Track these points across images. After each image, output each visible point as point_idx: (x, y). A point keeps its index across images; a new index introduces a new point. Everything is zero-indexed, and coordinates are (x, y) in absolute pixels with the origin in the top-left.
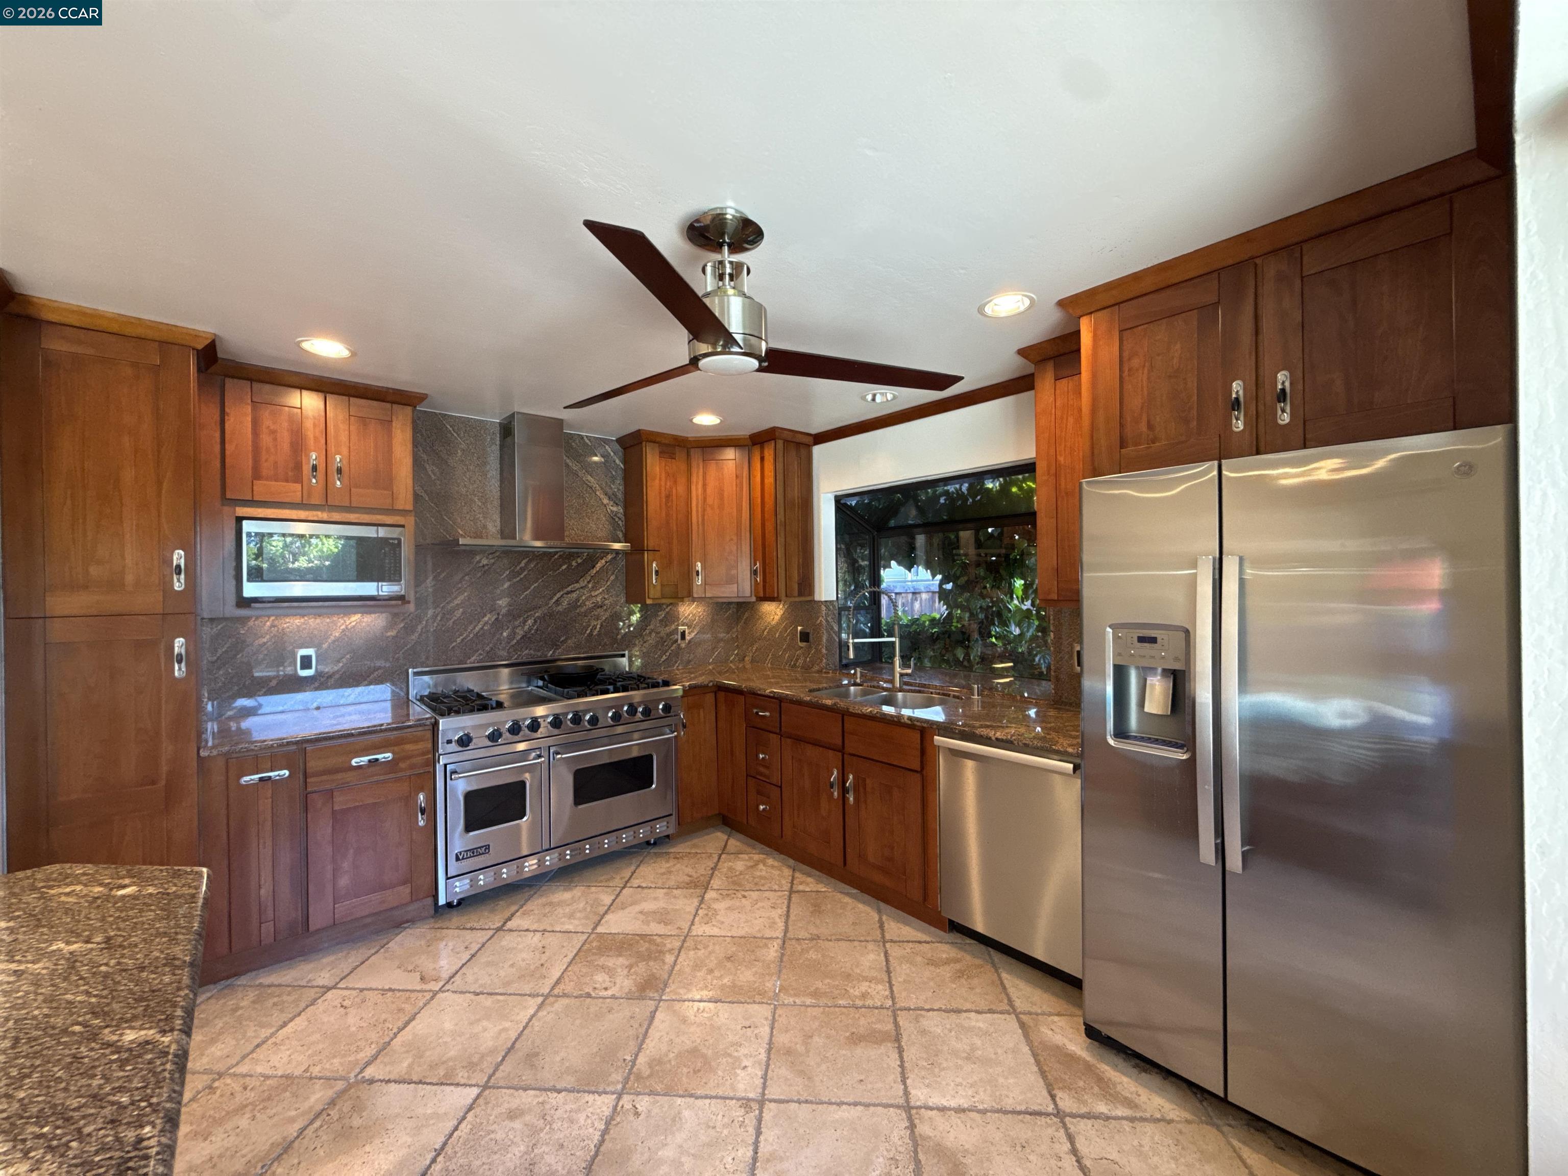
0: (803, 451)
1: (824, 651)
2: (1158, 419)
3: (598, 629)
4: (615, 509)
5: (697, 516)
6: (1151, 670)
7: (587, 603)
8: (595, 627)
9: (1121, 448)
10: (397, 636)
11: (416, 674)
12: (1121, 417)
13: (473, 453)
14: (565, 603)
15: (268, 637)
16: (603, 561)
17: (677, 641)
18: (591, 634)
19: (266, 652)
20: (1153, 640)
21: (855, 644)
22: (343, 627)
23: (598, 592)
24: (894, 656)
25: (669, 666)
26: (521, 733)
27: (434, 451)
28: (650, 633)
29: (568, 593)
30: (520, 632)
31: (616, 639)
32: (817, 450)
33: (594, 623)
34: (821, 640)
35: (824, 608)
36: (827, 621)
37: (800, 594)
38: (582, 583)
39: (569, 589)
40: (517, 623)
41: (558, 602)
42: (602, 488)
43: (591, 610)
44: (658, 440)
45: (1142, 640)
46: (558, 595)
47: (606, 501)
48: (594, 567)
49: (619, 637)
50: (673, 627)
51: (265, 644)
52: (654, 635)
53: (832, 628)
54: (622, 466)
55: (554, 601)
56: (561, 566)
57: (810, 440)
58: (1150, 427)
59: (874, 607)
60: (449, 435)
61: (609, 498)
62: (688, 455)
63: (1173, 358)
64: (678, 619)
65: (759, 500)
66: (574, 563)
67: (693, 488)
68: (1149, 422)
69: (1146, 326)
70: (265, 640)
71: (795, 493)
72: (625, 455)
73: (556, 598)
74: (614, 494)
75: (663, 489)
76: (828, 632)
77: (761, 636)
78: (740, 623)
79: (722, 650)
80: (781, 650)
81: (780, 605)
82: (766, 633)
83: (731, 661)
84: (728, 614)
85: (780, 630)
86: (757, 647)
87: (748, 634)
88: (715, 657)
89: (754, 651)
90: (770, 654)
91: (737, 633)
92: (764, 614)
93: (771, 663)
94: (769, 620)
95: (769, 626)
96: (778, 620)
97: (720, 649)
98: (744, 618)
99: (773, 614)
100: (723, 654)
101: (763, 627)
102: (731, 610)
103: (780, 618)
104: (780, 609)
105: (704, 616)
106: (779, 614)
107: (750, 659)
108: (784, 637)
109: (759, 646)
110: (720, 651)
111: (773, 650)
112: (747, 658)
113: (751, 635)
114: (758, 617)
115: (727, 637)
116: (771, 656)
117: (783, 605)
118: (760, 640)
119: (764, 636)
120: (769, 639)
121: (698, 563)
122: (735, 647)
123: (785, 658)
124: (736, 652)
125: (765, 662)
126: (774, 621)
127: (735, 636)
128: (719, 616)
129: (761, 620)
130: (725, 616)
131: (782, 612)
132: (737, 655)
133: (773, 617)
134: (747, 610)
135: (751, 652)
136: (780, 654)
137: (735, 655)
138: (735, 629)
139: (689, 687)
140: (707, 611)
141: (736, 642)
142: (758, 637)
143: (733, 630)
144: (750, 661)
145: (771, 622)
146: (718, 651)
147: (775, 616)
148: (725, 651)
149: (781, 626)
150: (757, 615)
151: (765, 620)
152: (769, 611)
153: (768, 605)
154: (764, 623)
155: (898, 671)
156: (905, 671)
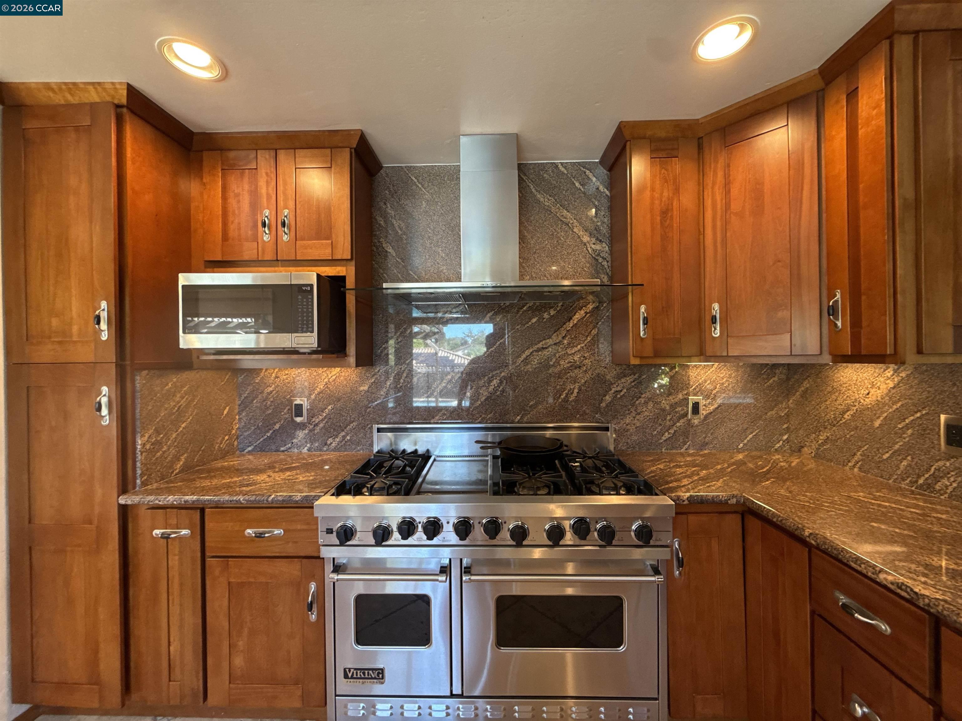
3: (575, 394)
4: (598, 247)
5: (715, 234)
7: (562, 362)
8: (571, 392)
10: (368, 391)
11: (379, 430)
13: (437, 202)
14: (535, 362)
15: (273, 386)
16: (582, 312)
17: (686, 414)
18: (566, 400)
19: (272, 400)
22: (326, 380)
23: (576, 349)
25: (673, 448)
26: (415, 536)
27: (401, 205)
28: (646, 403)
29: (538, 350)
30: (484, 393)
31: (599, 408)
33: (570, 386)
38: (555, 338)
39: (540, 345)
40: (481, 383)
41: (526, 361)
42: (581, 224)
43: (566, 371)
44: (649, 133)
46: (527, 353)
47: (586, 239)
48: (570, 319)
49: (603, 405)
50: (680, 396)
51: (271, 392)
52: (651, 405)
54: (608, 193)
55: (522, 359)
56: (530, 319)
60: (414, 187)
61: (591, 235)
62: (700, 148)
64: (688, 386)
66: (546, 316)
67: (708, 193)
70: (271, 389)
72: (611, 178)
73: (524, 356)
74: (597, 229)
75: (657, 202)
77: (838, 419)
78: (794, 395)
79: (759, 432)
80: (887, 452)
81: (885, 371)
82: (848, 416)
83: (776, 449)
84: (771, 381)
85: (885, 414)
86: (827, 436)
87: (809, 413)
88: (748, 441)
89: (820, 442)
90: (859, 453)
91: (787, 410)
92: (847, 385)
93: (860, 468)
94: (857, 397)
95: (855, 408)
96: (879, 399)
97: (757, 431)
98: (803, 389)
99: (869, 386)
100: (761, 439)
101: (842, 405)
102: (776, 377)
103: (887, 394)
104: (888, 378)
105: (729, 384)
106: (885, 386)
107: (812, 452)
108: (900, 429)
109: (832, 435)
110: (757, 433)
111: (866, 448)
112: (806, 449)
113: (816, 416)
114: (829, 389)
115: (769, 414)
116: (861, 457)
117: (895, 371)
118: (834, 425)
119: (844, 421)
120: (856, 428)
121: (713, 305)
122: (784, 429)
123: (898, 467)
124: (785, 437)
125: (845, 464)
126: (870, 399)
127: (783, 414)
128: (756, 385)
129: (837, 394)
130: (765, 385)
131: (891, 385)
132: (788, 442)
133: (867, 392)
134: (809, 376)
135: (815, 442)
136: (885, 457)
137: (784, 441)
138: (784, 404)
139: (689, 501)
140: (734, 377)
141: (785, 423)
142: (830, 421)
143: (780, 406)
144: (813, 455)
145: (862, 401)
146: (754, 434)
147: (872, 391)
148: (764, 434)
149: (886, 407)
150: (829, 386)
151: (847, 396)
152: (860, 380)
153: (857, 369)
154: (845, 400)
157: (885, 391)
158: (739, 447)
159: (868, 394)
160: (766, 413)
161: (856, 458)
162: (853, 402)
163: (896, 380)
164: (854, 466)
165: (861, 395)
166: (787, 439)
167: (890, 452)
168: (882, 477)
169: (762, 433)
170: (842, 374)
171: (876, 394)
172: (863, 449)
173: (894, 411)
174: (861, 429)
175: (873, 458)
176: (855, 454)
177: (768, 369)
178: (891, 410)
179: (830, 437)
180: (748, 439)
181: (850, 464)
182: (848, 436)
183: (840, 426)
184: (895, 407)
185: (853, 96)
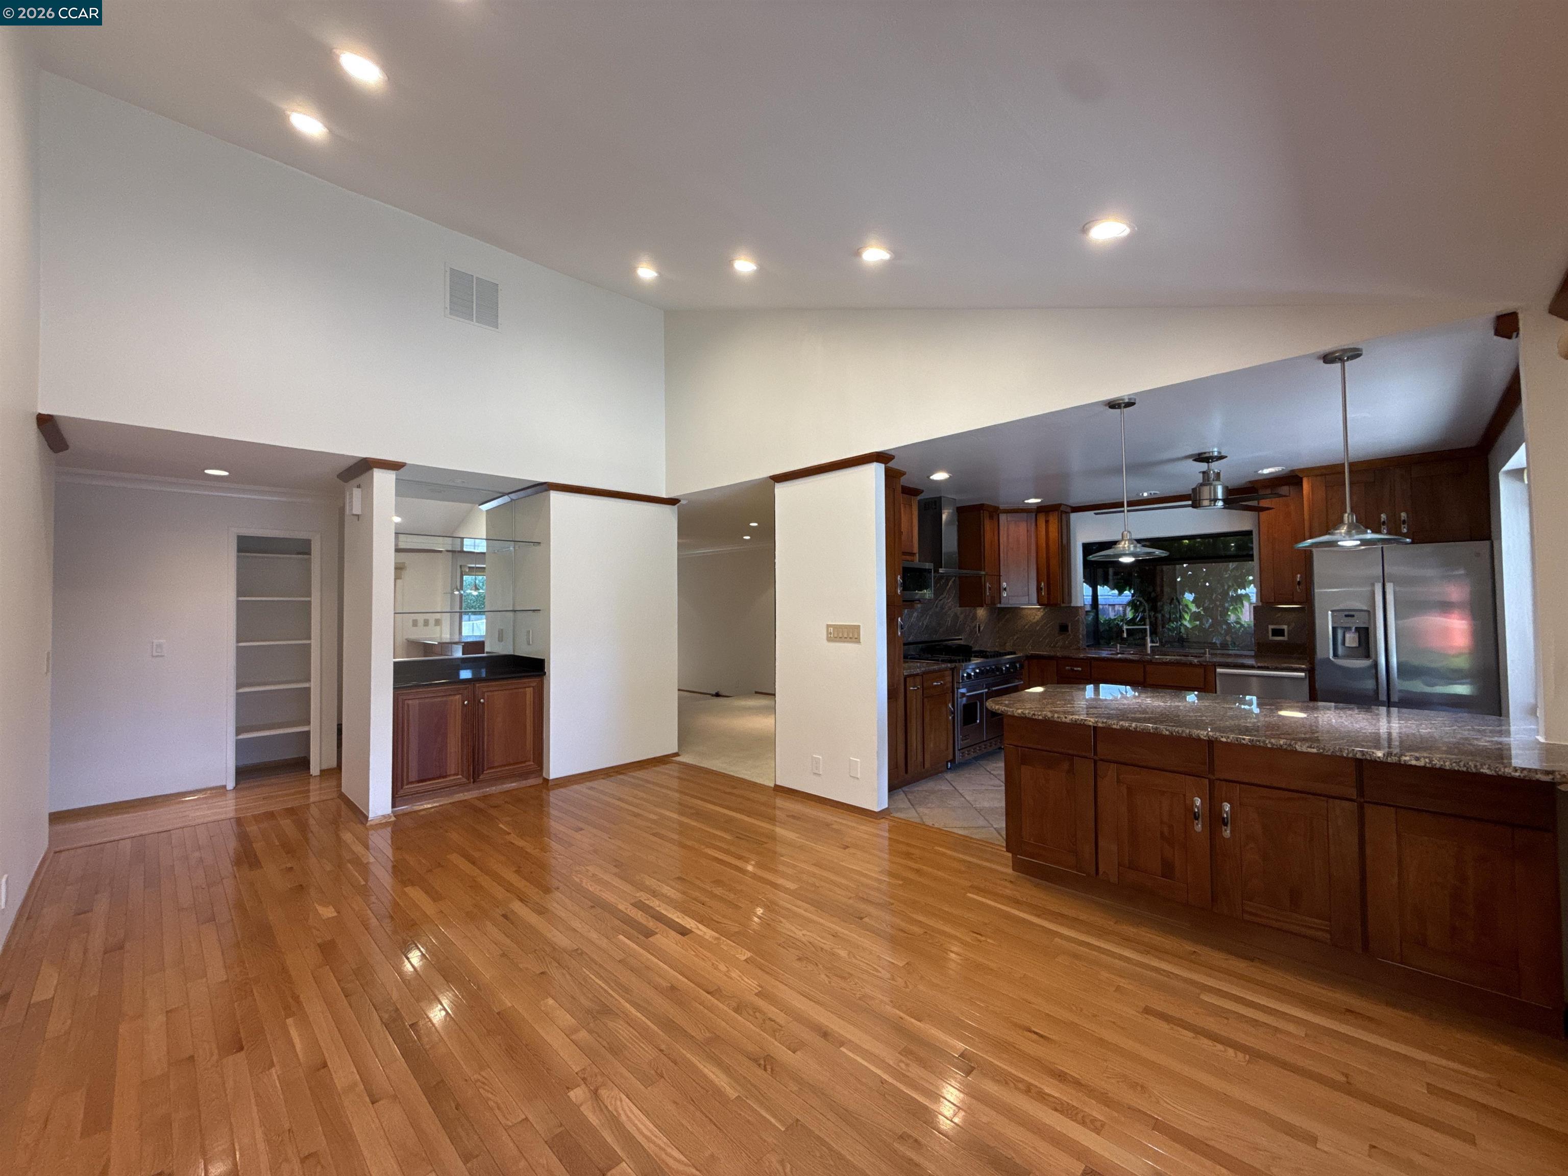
0: (1067, 518)
6: (1349, 629)
20: (1353, 616)
21: (1127, 630)
24: (1146, 636)
32: (1073, 516)
34: (1079, 628)
35: (1078, 611)
36: (1081, 619)
37: (1067, 602)
45: (1346, 616)
57: (1069, 510)
59: (1094, 611)
65: (1044, 545)
76: (1082, 625)
85: (1041, 625)
90: (1031, 640)
92: (1026, 615)
94: (1030, 619)
95: (1029, 624)
99: (1035, 615)
101: (1024, 623)
104: (1042, 612)
108: (1045, 629)
109: (1020, 635)
119: (1025, 629)
120: (1030, 631)
121: (1003, 583)
123: (1045, 642)
126: (1035, 620)
131: (1042, 614)
136: (1040, 640)
145: (1032, 621)
147: (1036, 617)
149: (1041, 622)
151: (1026, 619)
152: (1031, 613)
154: (1025, 621)
155: (1149, 645)
156: (1154, 645)
157: (1041, 616)
159: (1034, 618)
161: (1030, 643)
163: (1044, 612)
165: (1032, 619)
167: (1042, 638)
172: (1033, 639)
173: (1044, 623)
174: (1032, 631)
182: (1027, 635)
184: (1044, 621)
185: (1047, 522)
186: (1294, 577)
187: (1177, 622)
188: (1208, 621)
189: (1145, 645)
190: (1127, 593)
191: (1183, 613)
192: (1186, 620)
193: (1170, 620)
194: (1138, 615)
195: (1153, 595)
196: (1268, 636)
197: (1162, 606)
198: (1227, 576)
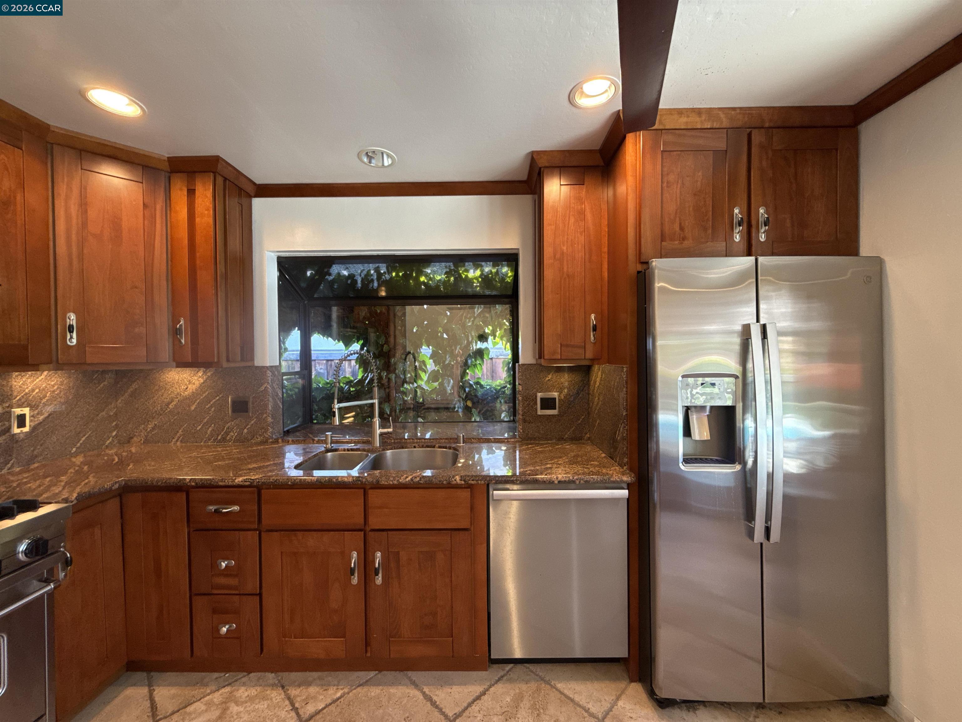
0: (244, 200)
1: (270, 420)
2: (687, 224)
9: (662, 241)
12: (662, 217)
32: (258, 204)
34: (266, 406)
35: (269, 373)
36: (273, 388)
37: (242, 360)
50: (1, 410)
53: (277, 395)
58: (682, 229)
59: (306, 372)
63: (697, 181)
64: (10, 397)
68: (680, 224)
69: (679, 152)
71: (235, 244)
76: (274, 399)
77: (164, 409)
78: (123, 396)
79: (92, 433)
80: (200, 425)
81: (198, 372)
82: (172, 406)
83: (106, 446)
84: (101, 386)
85: (198, 401)
86: (155, 424)
87: (137, 409)
88: (81, 444)
89: (149, 430)
90: (181, 430)
91: (115, 410)
92: (171, 383)
93: (181, 441)
94: (179, 391)
95: (177, 400)
96: (194, 391)
97: (90, 433)
98: (132, 390)
99: (188, 383)
100: (94, 439)
101: (167, 398)
102: (106, 381)
103: (199, 387)
104: (200, 377)
105: (61, 391)
106: (198, 382)
107: (141, 440)
108: (207, 408)
109: (159, 422)
110: (90, 435)
111: (185, 426)
112: (135, 439)
113: (144, 410)
114: (157, 387)
115: (100, 415)
116: (182, 433)
117: (204, 372)
118: (161, 415)
119: (169, 410)
120: (178, 413)
121: (68, 315)
122: (113, 427)
123: (206, 433)
124: (114, 434)
125: (170, 441)
126: (188, 392)
127: (112, 414)
128: (87, 390)
129: (163, 391)
130: (97, 389)
131: (202, 381)
132: (117, 437)
133: (186, 387)
134: (138, 379)
135: (143, 431)
136: (198, 429)
137: (113, 437)
138: (113, 404)
139: (77, 500)
140: (66, 384)
141: (114, 421)
142: (158, 412)
143: (110, 407)
144: (142, 442)
145: (182, 394)
146: (86, 436)
147: (190, 386)
148: (96, 434)
149: (199, 396)
150: (156, 385)
151: (172, 392)
152: (180, 379)
153: (179, 371)
154: (170, 394)
155: (378, 431)
156: (386, 430)
157: (198, 385)
158: (72, 452)
159: (187, 388)
160: (98, 415)
161: (178, 435)
162: (176, 396)
163: (205, 378)
164: (177, 441)
165: (182, 390)
166: (116, 434)
167: (201, 425)
168: (196, 442)
169: (94, 433)
170: (167, 375)
171: (192, 388)
172: (183, 427)
173: (204, 398)
174: (182, 413)
175: (190, 431)
176: (178, 432)
177: (98, 375)
178: (202, 397)
179: (158, 424)
180: (81, 442)
181: (174, 440)
182: (172, 421)
183: (166, 414)
184: (204, 395)
185: (191, 192)
186: (587, 319)
187: (413, 384)
188: (449, 382)
189: (371, 433)
190: (356, 347)
191: (420, 372)
192: (422, 379)
193: (404, 381)
194: (368, 376)
195: (385, 348)
196: (536, 409)
197: (395, 364)
198: (469, 324)
